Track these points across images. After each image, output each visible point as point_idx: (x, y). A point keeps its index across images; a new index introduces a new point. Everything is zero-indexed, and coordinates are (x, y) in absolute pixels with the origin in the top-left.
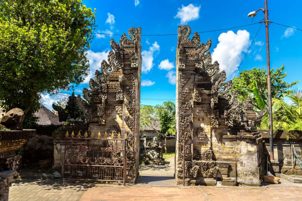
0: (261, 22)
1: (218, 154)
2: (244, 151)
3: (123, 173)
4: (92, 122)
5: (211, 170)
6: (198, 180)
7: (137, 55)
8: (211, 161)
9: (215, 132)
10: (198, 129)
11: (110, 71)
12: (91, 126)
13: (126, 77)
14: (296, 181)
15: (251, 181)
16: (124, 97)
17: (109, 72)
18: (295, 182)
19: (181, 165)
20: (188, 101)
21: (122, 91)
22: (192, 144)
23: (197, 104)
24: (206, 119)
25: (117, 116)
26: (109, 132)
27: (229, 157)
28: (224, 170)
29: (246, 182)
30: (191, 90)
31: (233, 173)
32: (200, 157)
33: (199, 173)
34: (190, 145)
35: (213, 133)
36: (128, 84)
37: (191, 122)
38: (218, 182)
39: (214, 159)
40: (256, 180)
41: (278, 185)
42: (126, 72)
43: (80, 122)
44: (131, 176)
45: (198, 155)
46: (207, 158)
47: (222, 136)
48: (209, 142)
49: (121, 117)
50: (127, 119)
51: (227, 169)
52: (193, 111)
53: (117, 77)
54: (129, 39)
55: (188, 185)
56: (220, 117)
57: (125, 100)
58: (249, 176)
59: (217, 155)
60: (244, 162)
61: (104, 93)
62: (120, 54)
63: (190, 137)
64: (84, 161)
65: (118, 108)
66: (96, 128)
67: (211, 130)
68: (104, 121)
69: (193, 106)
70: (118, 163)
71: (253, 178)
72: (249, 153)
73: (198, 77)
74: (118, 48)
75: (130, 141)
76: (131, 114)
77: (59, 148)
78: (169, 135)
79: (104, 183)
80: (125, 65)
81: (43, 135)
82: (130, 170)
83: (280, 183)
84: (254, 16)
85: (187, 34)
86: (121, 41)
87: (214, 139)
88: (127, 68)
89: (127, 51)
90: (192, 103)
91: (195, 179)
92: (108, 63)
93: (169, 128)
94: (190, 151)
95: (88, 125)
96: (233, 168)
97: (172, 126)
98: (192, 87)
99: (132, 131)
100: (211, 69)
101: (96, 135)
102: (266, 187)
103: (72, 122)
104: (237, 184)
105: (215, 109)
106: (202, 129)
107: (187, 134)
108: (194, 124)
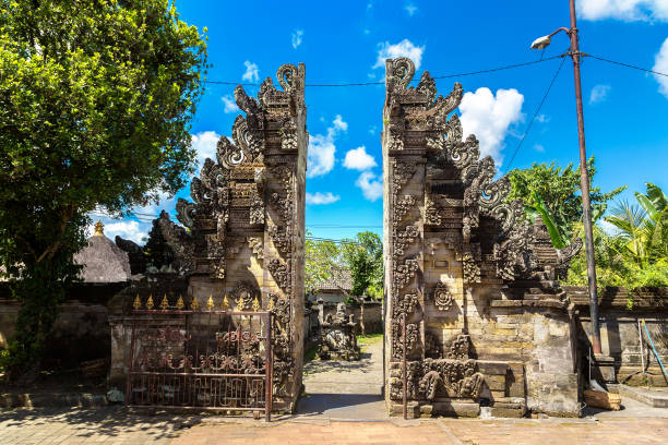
0: (562, 56)
1: (482, 344)
2: (541, 336)
3: (264, 390)
4: (195, 275)
5: (467, 381)
6: (439, 405)
7: (296, 123)
8: (466, 361)
9: (473, 293)
10: (435, 286)
11: (237, 159)
12: (194, 283)
13: (271, 172)
14: (659, 404)
15: (558, 405)
16: (266, 217)
17: (234, 162)
18: (656, 406)
19: (397, 371)
20: (410, 223)
21: (262, 203)
22: (422, 322)
23: (431, 229)
24: (452, 263)
25: (253, 260)
26: (234, 295)
27: (508, 351)
28: (498, 381)
29: (549, 408)
30: (418, 200)
31: (516, 387)
32: (441, 351)
33: (440, 389)
34: (418, 324)
35: (469, 297)
36: (277, 187)
37: (418, 272)
38: (484, 409)
39: (473, 355)
40: (571, 404)
41: (619, 413)
42: (272, 161)
43: (169, 274)
44: (283, 397)
45: (435, 347)
46: (457, 353)
47: (489, 303)
48: (461, 317)
49: (260, 261)
50: (274, 267)
51: (503, 379)
52: (424, 247)
53: (252, 173)
54: (279, 89)
55: (416, 417)
56: (484, 259)
57: (270, 223)
58: (554, 393)
59: (479, 346)
60: (542, 361)
61: (221, 209)
62: (257, 120)
63: (418, 306)
64: (176, 363)
65: (254, 242)
66: (203, 288)
67: (465, 290)
68: (222, 271)
69: (422, 236)
70: (253, 368)
71: (564, 399)
72: (553, 340)
73: (432, 171)
74: (254, 107)
75: (281, 317)
76: (283, 255)
77: (121, 334)
78: (368, 298)
79: (223, 413)
80: (268, 146)
81: (95, 303)
82: (282, 383)
83: (622, 408)
84: (544, 47)
85: (407, 76)
86: (261, 95)
87: (472, 310)
88: (274, 151)
89: (273, 113)
90: (421, 229)
91: (431, 402)
92: (233, 142)
93: (368, 284)
94: (419, 338)
95: (186, 281)
96: (518, 375)
97: (375, 281)
98: (420, 193)
99: (285, 292)
100: (460, 153)
101: (204, 303)
102: (594, 418)
103: (152, 276)
104: (528, 413)
105: (472, 240)
106: (444, 288)
107: (410, 299)
108: (427, 275)
